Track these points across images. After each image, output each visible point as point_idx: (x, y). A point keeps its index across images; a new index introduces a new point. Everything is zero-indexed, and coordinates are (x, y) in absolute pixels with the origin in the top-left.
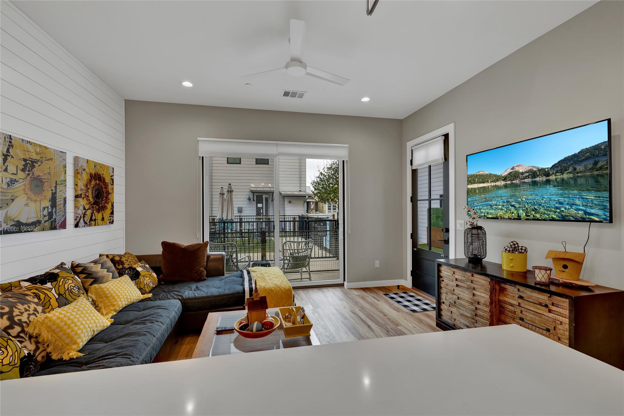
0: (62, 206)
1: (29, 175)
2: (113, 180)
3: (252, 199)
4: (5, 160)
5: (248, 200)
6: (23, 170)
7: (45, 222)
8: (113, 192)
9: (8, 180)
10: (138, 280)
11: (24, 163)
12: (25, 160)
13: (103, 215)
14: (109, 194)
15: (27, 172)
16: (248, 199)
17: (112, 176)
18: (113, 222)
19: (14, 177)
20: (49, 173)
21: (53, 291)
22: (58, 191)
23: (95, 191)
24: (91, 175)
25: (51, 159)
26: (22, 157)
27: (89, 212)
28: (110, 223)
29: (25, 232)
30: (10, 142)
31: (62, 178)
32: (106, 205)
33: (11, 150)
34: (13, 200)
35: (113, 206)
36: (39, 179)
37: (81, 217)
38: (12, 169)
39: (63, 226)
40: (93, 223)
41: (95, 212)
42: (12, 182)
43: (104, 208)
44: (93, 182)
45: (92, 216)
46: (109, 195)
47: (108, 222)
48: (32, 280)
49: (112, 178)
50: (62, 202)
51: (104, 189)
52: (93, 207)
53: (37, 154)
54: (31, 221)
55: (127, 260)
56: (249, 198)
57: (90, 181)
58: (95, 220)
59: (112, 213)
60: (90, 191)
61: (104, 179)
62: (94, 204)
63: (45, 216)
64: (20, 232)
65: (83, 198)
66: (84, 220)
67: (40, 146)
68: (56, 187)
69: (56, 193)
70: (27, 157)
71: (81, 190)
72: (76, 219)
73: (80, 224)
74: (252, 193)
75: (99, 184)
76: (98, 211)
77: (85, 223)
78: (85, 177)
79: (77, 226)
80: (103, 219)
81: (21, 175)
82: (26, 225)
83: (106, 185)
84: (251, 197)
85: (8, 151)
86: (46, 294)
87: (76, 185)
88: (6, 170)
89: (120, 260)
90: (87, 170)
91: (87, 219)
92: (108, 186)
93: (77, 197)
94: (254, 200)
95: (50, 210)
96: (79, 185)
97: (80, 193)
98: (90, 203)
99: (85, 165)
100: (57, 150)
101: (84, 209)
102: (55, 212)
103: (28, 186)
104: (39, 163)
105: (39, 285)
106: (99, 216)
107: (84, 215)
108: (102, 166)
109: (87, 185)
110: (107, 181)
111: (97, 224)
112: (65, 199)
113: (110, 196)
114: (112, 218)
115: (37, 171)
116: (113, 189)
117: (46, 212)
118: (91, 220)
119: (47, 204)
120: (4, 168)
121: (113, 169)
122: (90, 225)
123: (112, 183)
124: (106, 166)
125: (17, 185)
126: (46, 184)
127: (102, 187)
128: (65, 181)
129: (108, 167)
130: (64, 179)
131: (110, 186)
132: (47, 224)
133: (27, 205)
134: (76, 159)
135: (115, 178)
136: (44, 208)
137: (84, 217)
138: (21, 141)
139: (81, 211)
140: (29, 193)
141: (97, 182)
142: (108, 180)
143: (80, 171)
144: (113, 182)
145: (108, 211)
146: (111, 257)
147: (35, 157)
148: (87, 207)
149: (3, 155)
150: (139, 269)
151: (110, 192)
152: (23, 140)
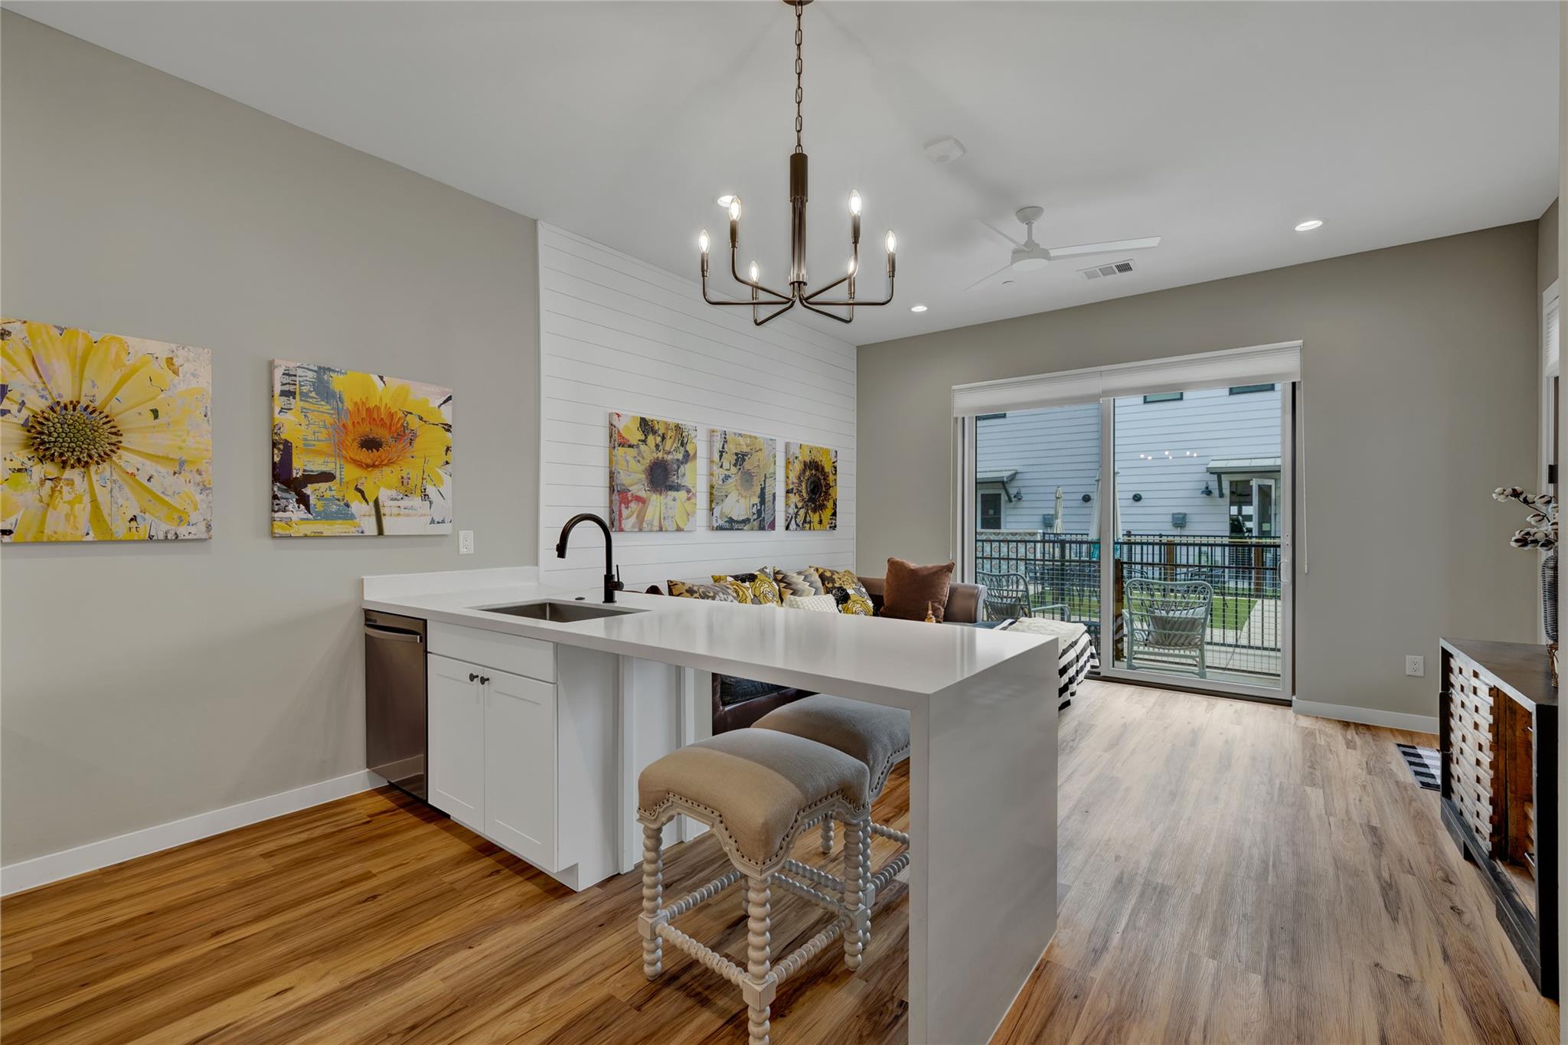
0: (771, 503)
1: (740, 469)
2: (835, 468)
3: (1216, 492)
4: (721, 456)
5: (1204, 495)
6: (735, 465)
7: (754, 520)
8: (836, 485)
9: (723, 476)
10: (845, 605)
11: (736, 457)
12: (737, 454)
13: (820, 516)
14: (830, 487)
15: (738, 467)
16: (1202, 492)
17: (834, 463)
18: (835, 526)
19: (727, 473)
20: (758, 466)
21: (750, 591)
22: (767, 485)
23: (811, 485)
24: (805, 463)
25: (761, 450)
26: (735, 451)
27: (802, 512)
28: (830, 527)
29: (736, 529)
30: (725, 438)
31: (772, 470)
32: (825, 503)
33: (725, 446)
34: (727, 496)
35: (835, 504)
36: (749, 473)
37: (792, 517)
38: (726, 465)
39: (772, 526)
40: (807, 526)
41: (809, 511)
42: (727, 477)
43: (821, 507)
44: (808, 473)
45: (806, 517)
46: (829, 489)
47: (828, 526)
48: (736, 578)
49: (835, 464)
50: (771, 499)
51: (822, 481)
52: (807, 505)
53: (747, 446)
54: (741, 518)
55: (840, 579)
56: (1207, 488)
57: (804, 471)
58: (810, 522)
59: (834, 514)
60: (804, 485)
61: (823, 468)
62: (808, 501)
63: (754, 514)
64: (731, 529)
65: (795, 494)
66: (796, 521)
67: (750, 437)
68: (765, 481)
69: (765, 487)
70: (738, 451)
71: (793, 483)
72: (787, 520)
73: (791, 526)
74: (1216, 476)
75: (815, 475)
76: (814, 511)
77: (797, 525)
78: (798, 467)
79: (787, 528)
80: (821, 522)
81: (734, 470)
82: (738, 522)
83: (826, 476)
84: (1214, 486)
85: (723, 448)
86: (744, 592)
87: (788, 477)
88: (721, 467)
89: (831, 577)
90: (800, 458)
91: (800, 520)
92: (828, 476)
93: (788, 492)
94: (1221, 495)
95: (759, 508)
96: (790, 478)
97: (791, 487)
98: (803, 500)
99: (797, 452)
100: (767, 439)
101: (796, 507)
102: (764, 510)
103: (739, 481)
104: (749, 456)
105: (739, 582)
106: (815, 518)
107: (797, 514)
108: (820, 450)
109: (800, 478)
110: (826, 470)
111: (812, 528)
112: (774, 495)
113: (831, 491)
114: (834, 521)
115: (747, 465)
116: (835, 480)
117: (755, 510)
118: (805, 522)
119: (756, 500)
120: (720, 464)
121: (836, 452)
122: (803, 529)
123: (834, 472)
124: (826, 449)
125: (730, 481)
126: (755, 478)
127: (819, 479)
128: (775, 474)
129: (827, 451)
130: (773, 471)
131: (831, 477)
132: (755, 523)
133: (738, 501)
134: (787, 445)
135: (838, 465)
136: (753, 506)
137: (796, 517)
138: (733, 435)
139: (792, 510)
140: (739, 487)
141: (814, 472)
142: (828, 469)
143: (791, 460)
144: (836, 471)
145: (828, 513)
146: (821, 571)
147: (745, 449)
148: (800, 505)
149: (720, 452)
150: (850, 592)
151: (831, 485)
152: (735, 434)
